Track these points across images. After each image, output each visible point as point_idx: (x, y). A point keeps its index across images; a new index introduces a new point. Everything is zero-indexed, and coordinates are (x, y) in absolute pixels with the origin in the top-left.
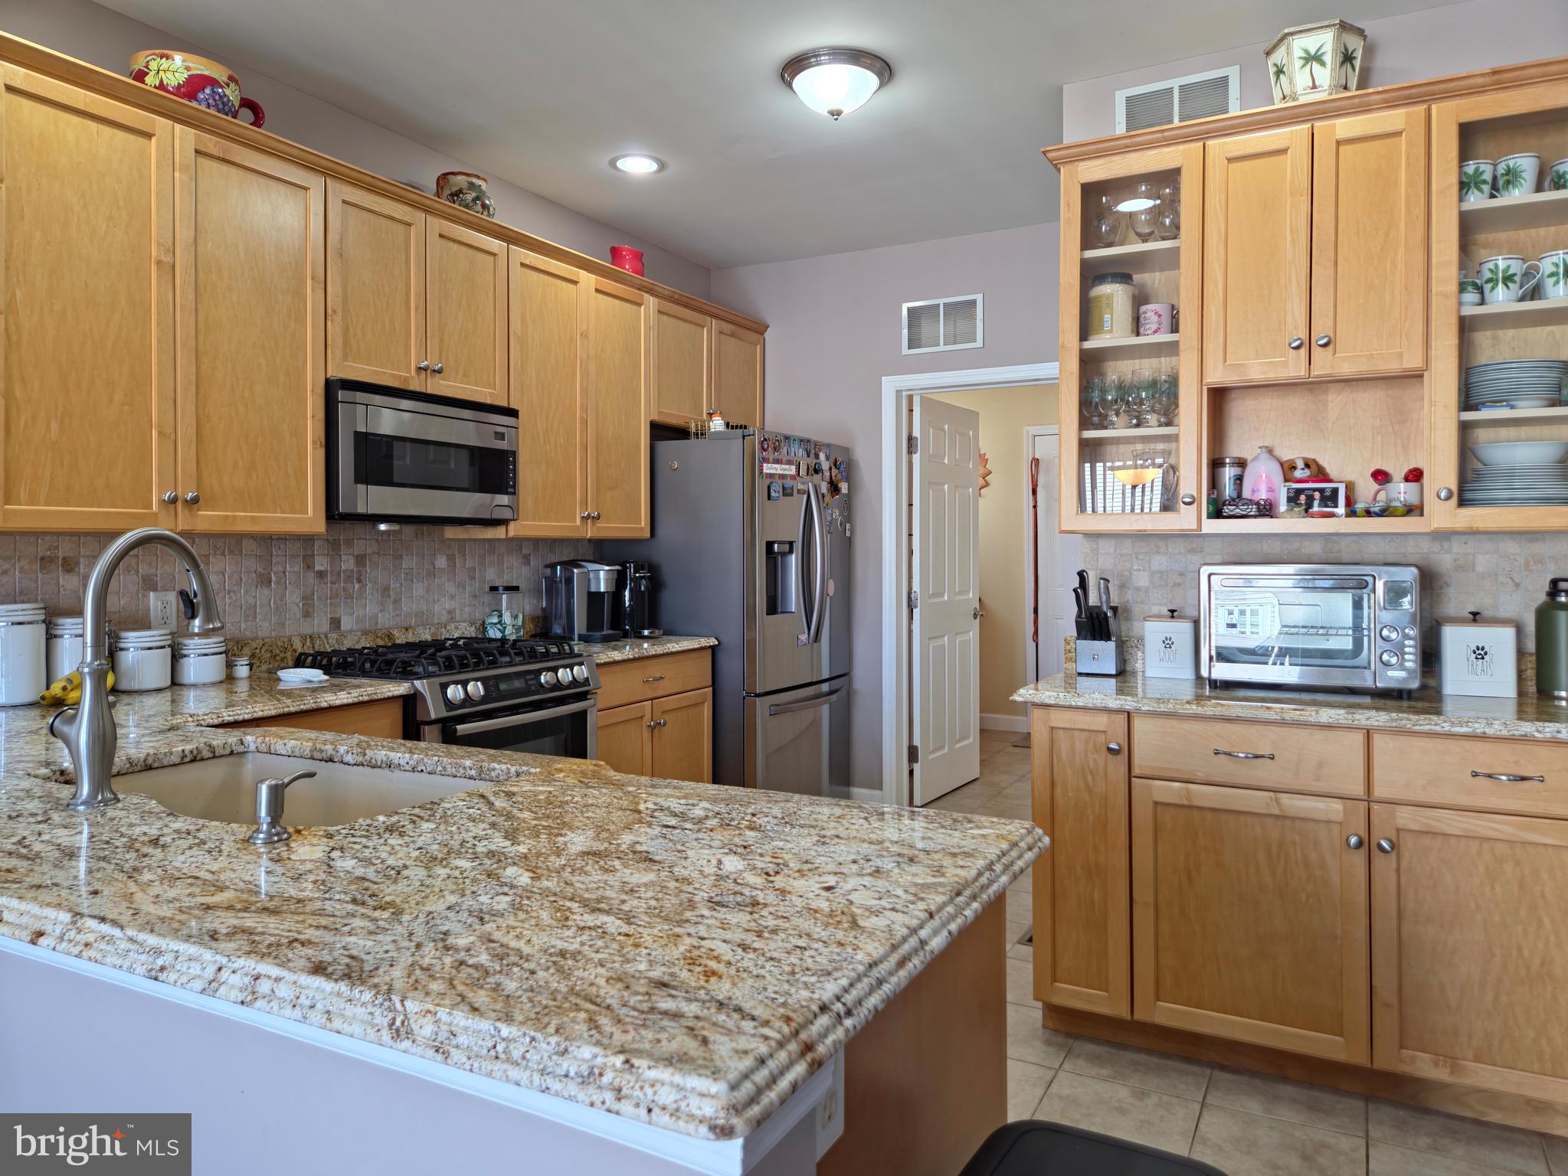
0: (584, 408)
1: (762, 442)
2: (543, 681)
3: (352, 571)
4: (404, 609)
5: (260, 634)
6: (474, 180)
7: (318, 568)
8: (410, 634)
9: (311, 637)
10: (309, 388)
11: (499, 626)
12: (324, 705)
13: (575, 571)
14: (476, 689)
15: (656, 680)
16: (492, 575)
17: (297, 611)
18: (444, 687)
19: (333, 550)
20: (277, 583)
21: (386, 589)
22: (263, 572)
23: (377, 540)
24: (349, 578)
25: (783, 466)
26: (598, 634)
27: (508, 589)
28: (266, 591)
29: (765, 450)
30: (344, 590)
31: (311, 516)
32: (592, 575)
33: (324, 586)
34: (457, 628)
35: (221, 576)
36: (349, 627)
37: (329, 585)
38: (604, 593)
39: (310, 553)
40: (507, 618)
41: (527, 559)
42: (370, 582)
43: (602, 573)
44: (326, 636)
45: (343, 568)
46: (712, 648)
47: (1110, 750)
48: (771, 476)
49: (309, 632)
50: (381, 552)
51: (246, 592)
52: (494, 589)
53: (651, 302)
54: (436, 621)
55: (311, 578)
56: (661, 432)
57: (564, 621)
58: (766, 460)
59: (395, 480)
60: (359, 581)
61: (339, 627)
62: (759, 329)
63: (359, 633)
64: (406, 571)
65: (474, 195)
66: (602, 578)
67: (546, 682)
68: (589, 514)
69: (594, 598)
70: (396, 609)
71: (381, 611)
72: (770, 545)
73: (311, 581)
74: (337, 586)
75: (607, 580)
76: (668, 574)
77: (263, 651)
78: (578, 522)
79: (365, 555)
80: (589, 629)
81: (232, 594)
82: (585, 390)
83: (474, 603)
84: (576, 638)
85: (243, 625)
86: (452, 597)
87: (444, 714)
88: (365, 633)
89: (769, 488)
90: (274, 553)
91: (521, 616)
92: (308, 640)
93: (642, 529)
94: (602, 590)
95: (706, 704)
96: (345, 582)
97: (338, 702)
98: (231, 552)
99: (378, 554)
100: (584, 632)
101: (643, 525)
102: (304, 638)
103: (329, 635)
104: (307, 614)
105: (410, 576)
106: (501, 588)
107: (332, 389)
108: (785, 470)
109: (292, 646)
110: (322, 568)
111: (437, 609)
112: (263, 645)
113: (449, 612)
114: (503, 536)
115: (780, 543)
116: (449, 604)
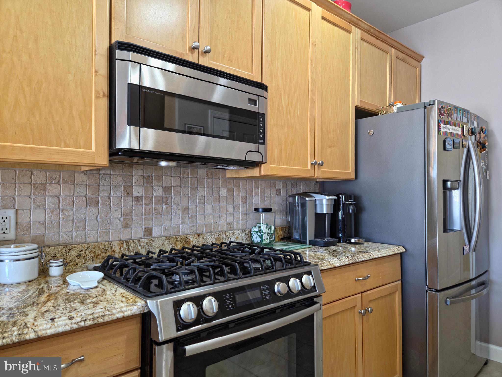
0: (313, 93)
1: (440, 109)
2: (276, 290)
3: (161, 197)
4: (198, 222)
5: (88, 240)
7: (135, 194)
8: (201, 238)
9: (127, 241)
10: (93, 49)
11: (259, 233)
13: (307, 199)
14: (210, 304)
15: (363, 279)
16: (257, 201)
17: (119, 224)
18: (178, 304)
19: (147, 183)
20: (103, 204)
21: (186, 209)
22: (92, 196)
23: (180, 177)
24: (159, 201)
25: (454, 127)
26: (322, 241)
27: (265, 210)
28: (94, 210)
29: (442, 115)
30: (155, 210)
32: (318, 202)
33: (140, 207)
34: (233, 234)
35: (56, 199)
36: (158, 234)
37: (144, 205)
38: (325, 214)
39: (129, 184)
40: (264, 228)
41: (279, 192)
42: (175, 204)
43: (324, 201)
44: (139, 241)
45: (155, 195)
46: (401, 254)
48: (446, 133)
50: (182, 185)
51: (77, 210)
52: (256, 210)
53: (356, 32)
54: (220, 230)
55: (130, 201)
56: (361, 113)
57: (300, 231)
60: (166, 204)
61: (151, 234)
62: (419, 58)
63: (164, 238)
64: (200, 198)
66: (325, 204)
67: (279, 292)
68: (316, 162)
69: (319, 217)
70: (192, 222)
71: (182, 223)
72: (445, 183)
73: (130, 203)
74: (150, 207)
75: (327, 205)
76: (366, 202)
77: (87, 252)
78: (309, 167)
79: (171, 186)
80: (316, 237)
81: (65, 212)
82: (314, 81)
83: (245, 218)
85: (74, 234)
86: (231, 214)
88: (169, 238)
89: (445, 142)
90: (101, 184)
91: (273, 228)
92: (125, 244)
93: (350, 173)
94: (325, 212)
95: (397, 293)
96: (155, 204)
98: (65, 182)
99: (180, 186)
100: (313, 239)
101: (350, 171)
102: (121, 243)
103: (141, 240)
104: (126, 226)
105: (202, 201)
106: (260, 209)
108: (455, 130)
109: (111, 248)
110: (138, 195)
111: (221, 221)
112: (88, 248)
114: (258, 175)
115: (452, 181)
116: (229, 219)
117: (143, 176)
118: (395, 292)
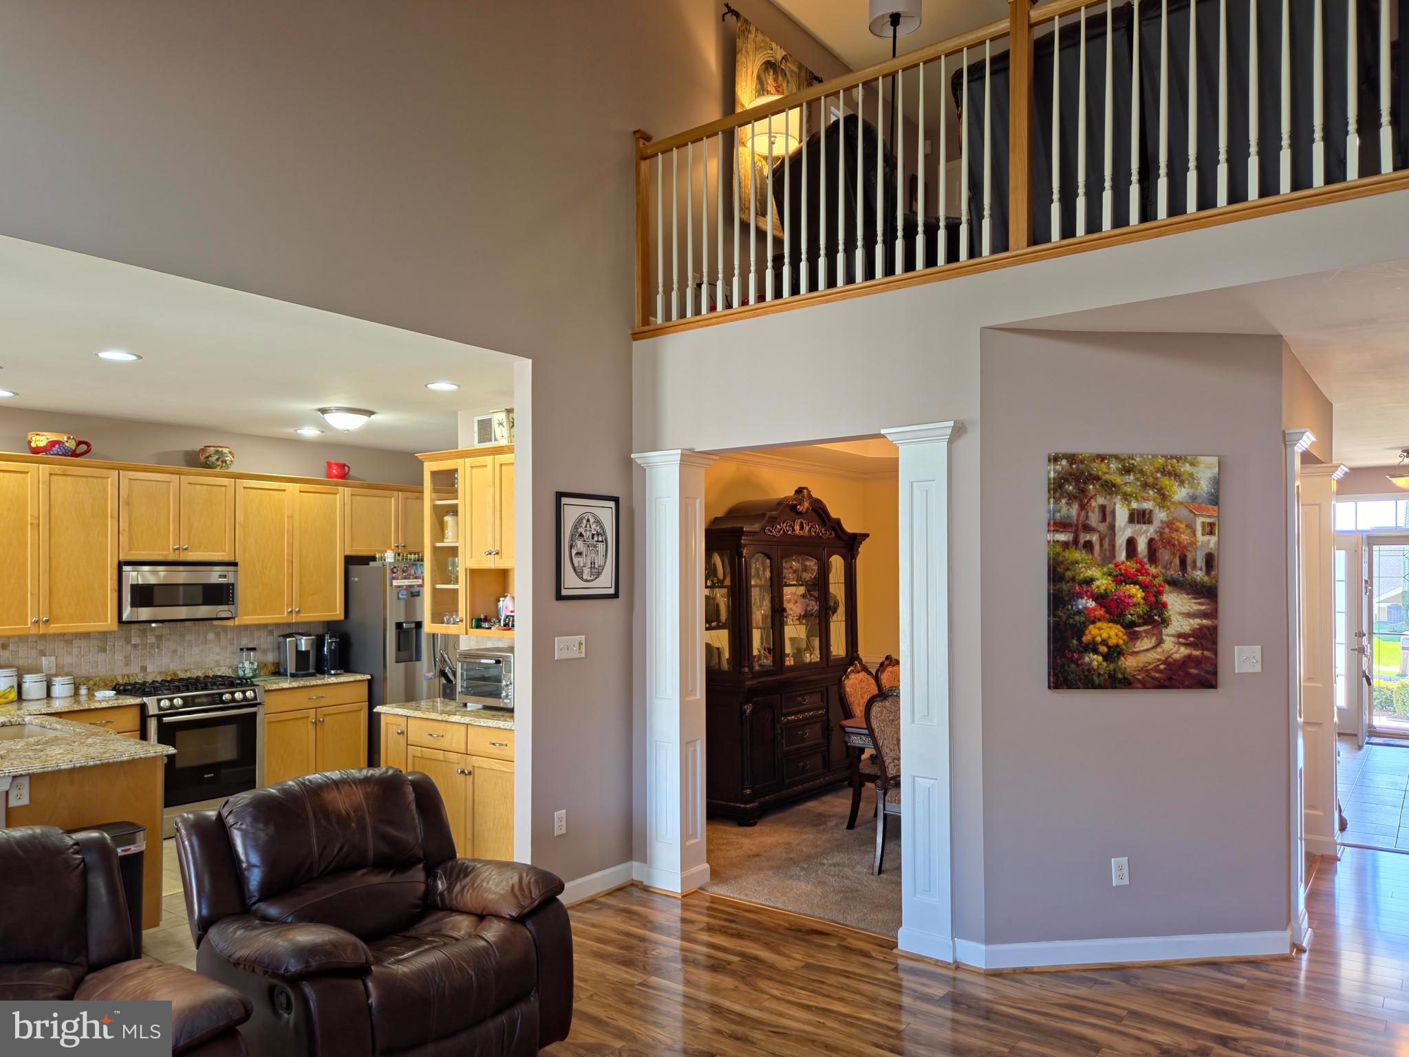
0: (291, 554)
1: (392, 569)
2: (224, 698)
3: (154, 644)
4: (187, 660)
5: (100, 674)
6: (220, 449)
7: (133, 642)
8: (188, 673)
10: (109, 566)
11: (242, 669)
12: (93, 707)
13: (288, 640)
14: (178, 702)
15: (318, 698)
16: (241, 643)
17: (121, 664)
18: (159, 701)
19: (143, 633)
20: (110, 651)
21: (175, 651)
22: (103, 647)
23: (169, 631)
24: (152, 646)
25: (410, 580)
26: (298, 674)
27: (249, 649)
28: (104, 655)
29: (395, 573)
30: (149, 653)
31: (110, 623)
32: (298, 642)
33: (137, 651)
36: (152, 671)
37: (140, 650)
38: (307, 652)
39: (129, 635)
40: (248, 664)
42: (165, 648)
43: (304, 640)
44: (136, 675)
45: (148, 642)
46: (368, 680)
47: (398, 733)
48: (399, 587)
49: (128, 673)
52: (242, 649)
53: (346, 491)
54: (206, 667)
55: (129, 648)
56: (350, 561)
58: (394, 578)
59: (155, 604)
60: (158, 648)
61: (145, 671)
63: (156, 673)
64: (188, 642)
65: (217, 457)
66: (304, 643)
67: (226, 699)
68: (293, 611)
69: (299, 654)
70: (180, 661)
71: (172, 662)
72: (399, 625)
74: (145, 651)
75: (308, 644)
76: (356, 639)
78: (284, 615)
80: (297, 669)
81: (85, 656)
82: (291, 546)
83: (231, 656)
84: (289, 675)
85: (91, 671)
86: (218, 654)
87: (156, 712)
88: (160, 673)
89: (398, 593)
92: (126, 678)
93: (337, 615)
94: (303, 649)
95: (362, 711)
96: (149, 649)
97: (100, 707)
99: (170, 634)
100: (294, 671)
101: (338, 613)
102: (123, 676)
103: (139, 675)
104: (127, 665)
105: (190, 645)
106: (245, 649)
107: (120, 565)
108: (413, 582)
109: (118, 680)
110: (136, 644)
111: (207, 660)
113: (216, 661)
114: (233, 625)
115: (406, 623)
116: (216, 658)
117: (139, 629)
118: (361, 710)
